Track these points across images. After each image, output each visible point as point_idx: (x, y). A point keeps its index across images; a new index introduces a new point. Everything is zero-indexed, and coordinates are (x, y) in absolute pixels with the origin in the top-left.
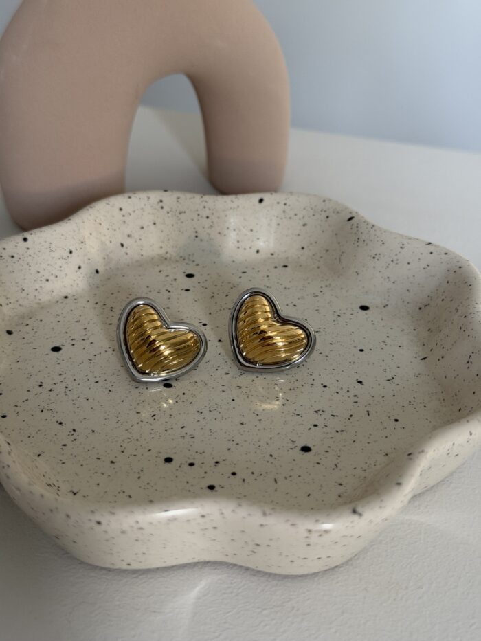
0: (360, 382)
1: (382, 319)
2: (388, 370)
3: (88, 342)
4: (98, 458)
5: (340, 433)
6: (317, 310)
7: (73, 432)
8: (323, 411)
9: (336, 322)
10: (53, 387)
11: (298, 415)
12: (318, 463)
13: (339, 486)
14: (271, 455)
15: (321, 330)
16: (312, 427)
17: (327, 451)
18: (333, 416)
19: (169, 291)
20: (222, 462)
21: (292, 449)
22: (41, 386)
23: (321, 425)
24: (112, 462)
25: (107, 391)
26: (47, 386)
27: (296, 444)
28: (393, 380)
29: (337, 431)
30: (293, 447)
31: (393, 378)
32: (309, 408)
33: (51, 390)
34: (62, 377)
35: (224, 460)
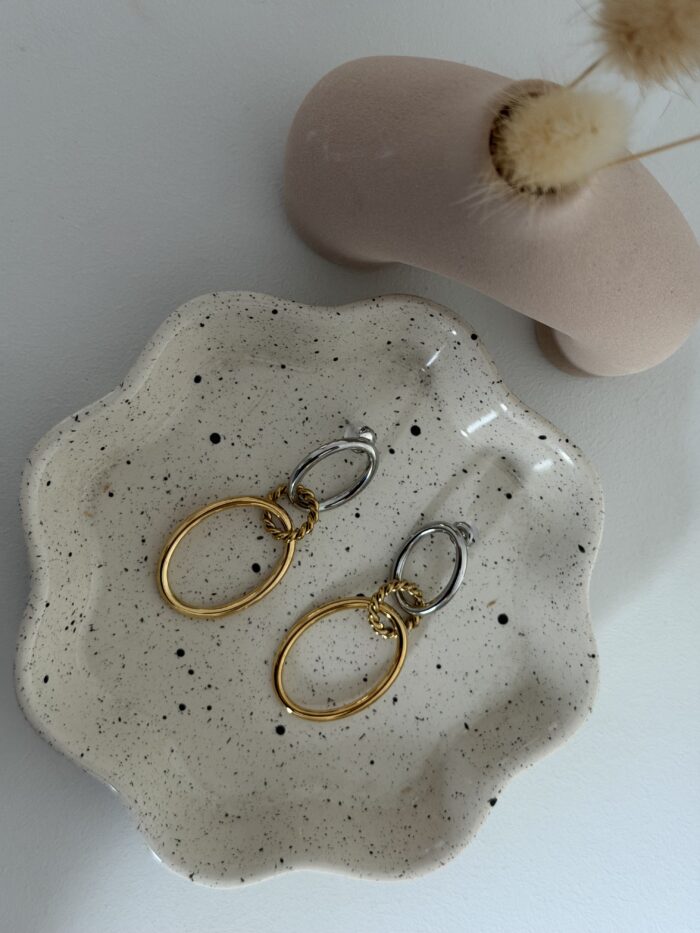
0: (395, 700)
1: (499, 647)
2: (430, 708)
3: (248, 451)
4: (136, 607)
5: (321, 736)
7: (143, 560)
9: (460, 614)
10: (174, 489)
11: (313, 691)
12: (273, 751)
13: (263, 784)
14: (252, 714)
17: (291, 746)
20: (213, 689)
21: (272, 720)
22: (166, 479)
24: (142, 620)
25: (206, 533)
26: (170, 484)
27: (280, 718)
28: (420, 722)
30: (274, 719)
31: (423, 719)
32: (328, 692)
33: (168, 492)
34: (191, 482)
35: (217, 688)
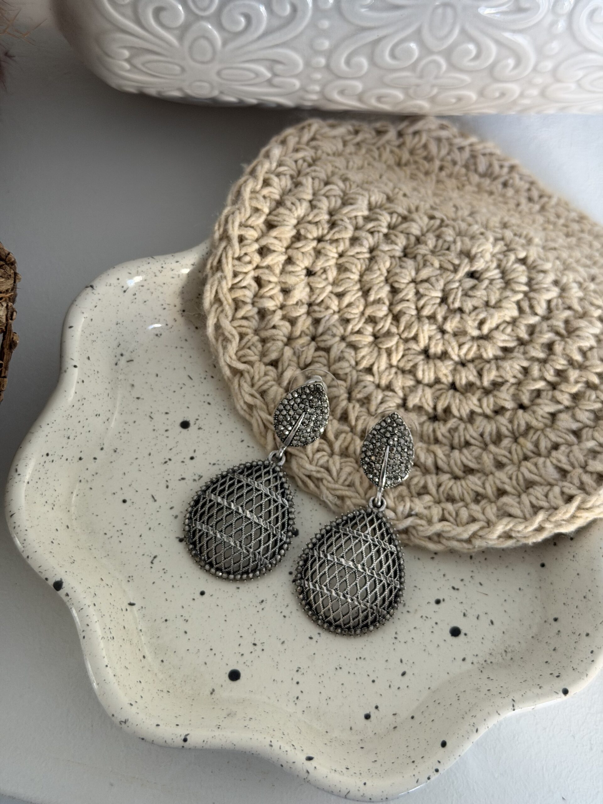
1: (206, 664)
2: (162, 572)
5: (167, 460)
6: (283, 643)
8: (194, 480)
9: (252, 630)
11: (214, 464)
12: (167, 413)
13: (138, 396)
14: (209, 404)
15: (260, 607)
16: (194, 455)
17: (167, 431)
18: (183, 479)
19: (454, 588)
21: (197, 419)
23: (188, 460)
27: (196, 427)
28: (150, 559)
29: (170, 460)
30: (197, 422)
31: (152, 563)
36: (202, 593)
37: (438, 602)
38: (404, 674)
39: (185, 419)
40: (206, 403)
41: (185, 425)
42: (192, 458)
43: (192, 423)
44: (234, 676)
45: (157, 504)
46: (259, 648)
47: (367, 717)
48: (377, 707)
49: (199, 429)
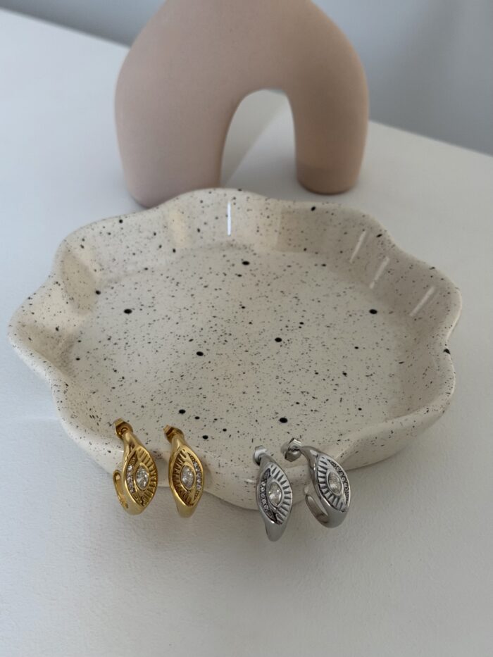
0: (345, 374)
1: (383, 324)
2: (371, 367)
3: (153, 309)
4: (134, 402)
5: (313, 412)
7: (122, 379)
8: (308, 393)
9: (346, 321)
10: (118, 341)
11: (288, 393)
12: (288, 433)
14: (257, 421)
16: (295, 404)
17: (298, 425)
18: (314, 398)
19: (225, 275)
20: (219, 420)
21: (273, 418)
22: (109, 339)
23: (302, 403)
24: (143, 407)
25: (155, 351)
26: (113, 341)
27: (278, 415)
28: (371, 377)
30: (275, 417)
31: (371, 375)
32: (298, 389)
33: (115, 344)
34: (126, 335)
35: (221, 418)
36: (357, 348)
37: (240, 276)
38: (289, 266)
39: (280, 423)
40: (259, 421)
41: (283, 420)
42: (298, 403)
43: (279, 418)
44: (373, 312)
45: (342, 396)
46: (349, 313)
47: (324, 265)
48: (316, 265)
49: (277, 413)
